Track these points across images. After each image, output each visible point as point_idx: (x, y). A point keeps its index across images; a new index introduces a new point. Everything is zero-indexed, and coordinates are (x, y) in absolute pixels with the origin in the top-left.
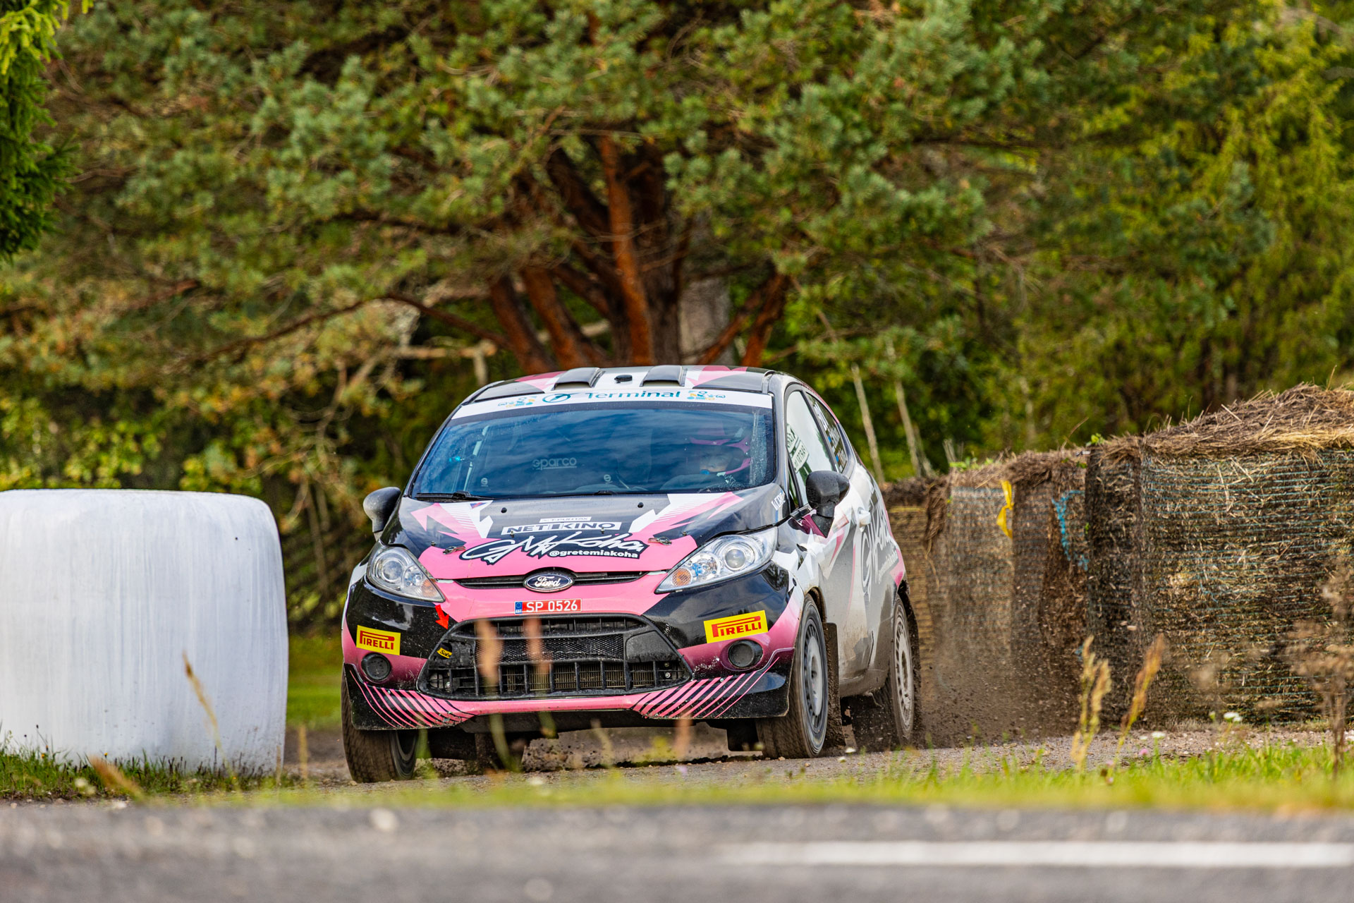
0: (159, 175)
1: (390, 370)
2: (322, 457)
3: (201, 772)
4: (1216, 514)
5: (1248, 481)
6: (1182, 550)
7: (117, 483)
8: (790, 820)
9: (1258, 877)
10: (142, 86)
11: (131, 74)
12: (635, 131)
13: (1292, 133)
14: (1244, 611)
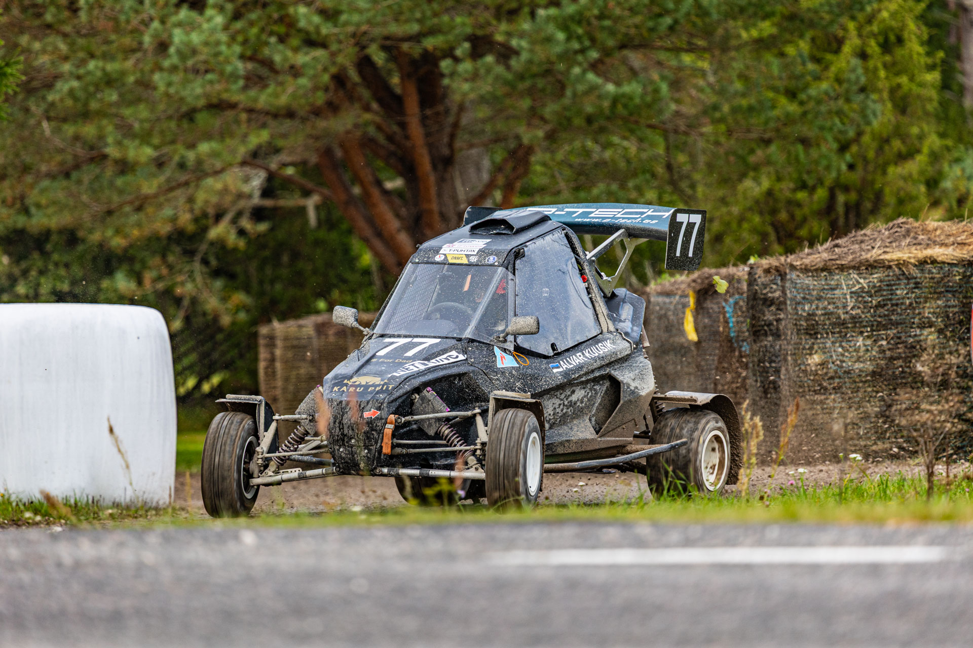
0: (79, 78)
1: (247, 214)
2: (199, 279)
3: (116, 505)
4: (840, 311)
5: (863, 288)
6: (817, 338)
7: (54, 298)
8: (538, 533)
9: (875, 570)
10: (66, 14)
11: (58, 7)
12: (419, 42)
13: (892, 38)
14: (862, 381)
